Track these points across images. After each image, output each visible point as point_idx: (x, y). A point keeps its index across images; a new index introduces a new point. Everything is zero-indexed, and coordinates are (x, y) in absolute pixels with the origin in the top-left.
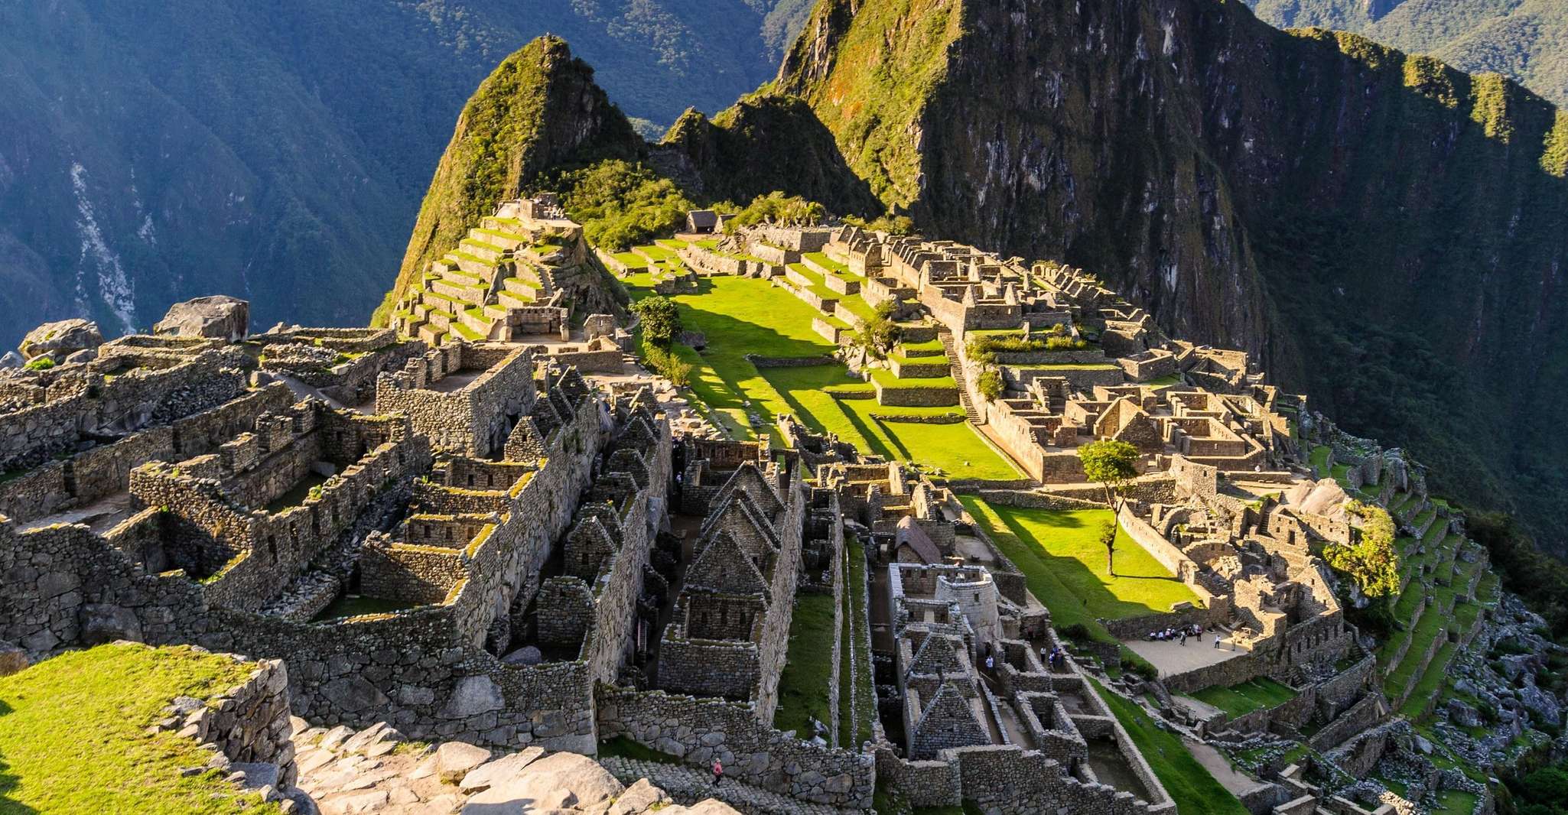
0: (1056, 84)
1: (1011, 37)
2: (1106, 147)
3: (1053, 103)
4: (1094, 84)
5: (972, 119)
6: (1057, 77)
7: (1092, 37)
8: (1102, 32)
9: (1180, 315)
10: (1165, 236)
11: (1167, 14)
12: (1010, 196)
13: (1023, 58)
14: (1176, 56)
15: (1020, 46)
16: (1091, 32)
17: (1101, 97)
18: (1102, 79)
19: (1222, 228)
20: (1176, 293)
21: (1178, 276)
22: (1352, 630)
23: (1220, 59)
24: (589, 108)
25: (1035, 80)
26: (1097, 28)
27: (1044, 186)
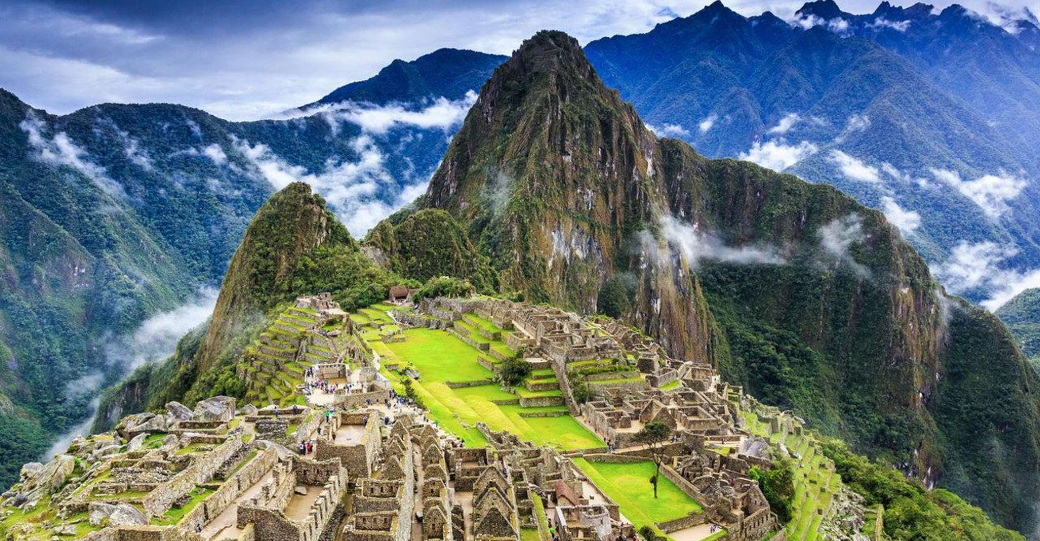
0: (590, 196)
1: (563, 171)
2: (619, 232)
3: (588, 207)
4: (611, 196)
5: (543, 219)
6: (589, 192)
7: (609, 168)
8: (614, 165)
9: (663, 326)
10: (653, 282)
11: (648, 152)
12: (566, 262)
13: (570, 182)
14: (655, 177)
15: (568, 175)
16: (608, 166)
17: (614, 203)
18: (615, 193)
19: (684, 276)
20: (660, 315)
21: (661, 304)
22: (775, 516)
23: (678, 177)
24: (324, 225)
25: (577, 194)
26: (611, 163)
27: (585, 256)
